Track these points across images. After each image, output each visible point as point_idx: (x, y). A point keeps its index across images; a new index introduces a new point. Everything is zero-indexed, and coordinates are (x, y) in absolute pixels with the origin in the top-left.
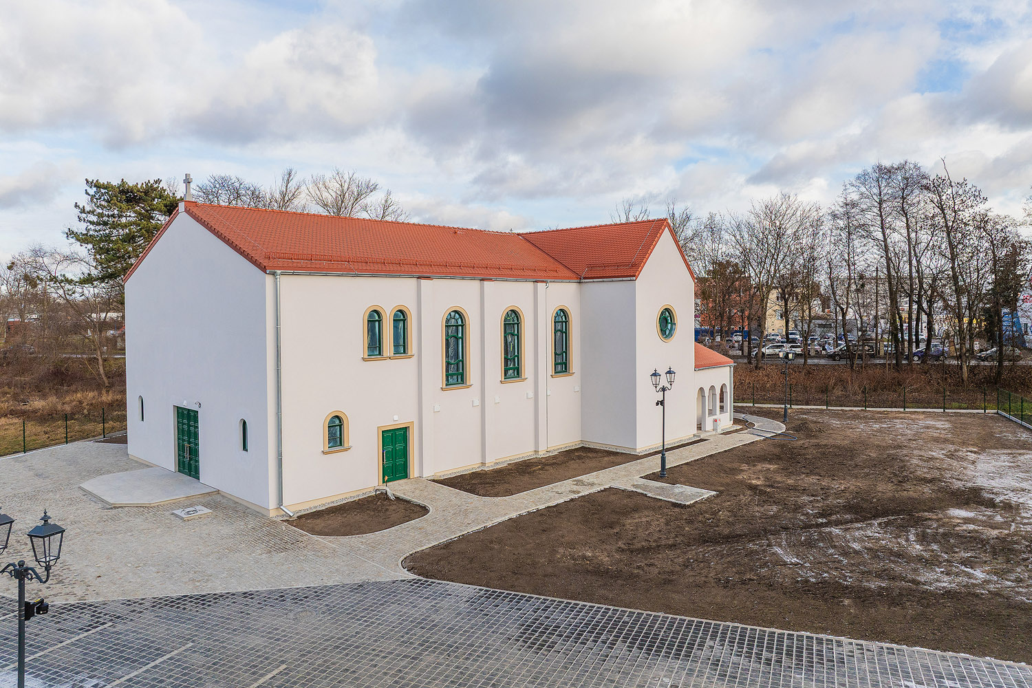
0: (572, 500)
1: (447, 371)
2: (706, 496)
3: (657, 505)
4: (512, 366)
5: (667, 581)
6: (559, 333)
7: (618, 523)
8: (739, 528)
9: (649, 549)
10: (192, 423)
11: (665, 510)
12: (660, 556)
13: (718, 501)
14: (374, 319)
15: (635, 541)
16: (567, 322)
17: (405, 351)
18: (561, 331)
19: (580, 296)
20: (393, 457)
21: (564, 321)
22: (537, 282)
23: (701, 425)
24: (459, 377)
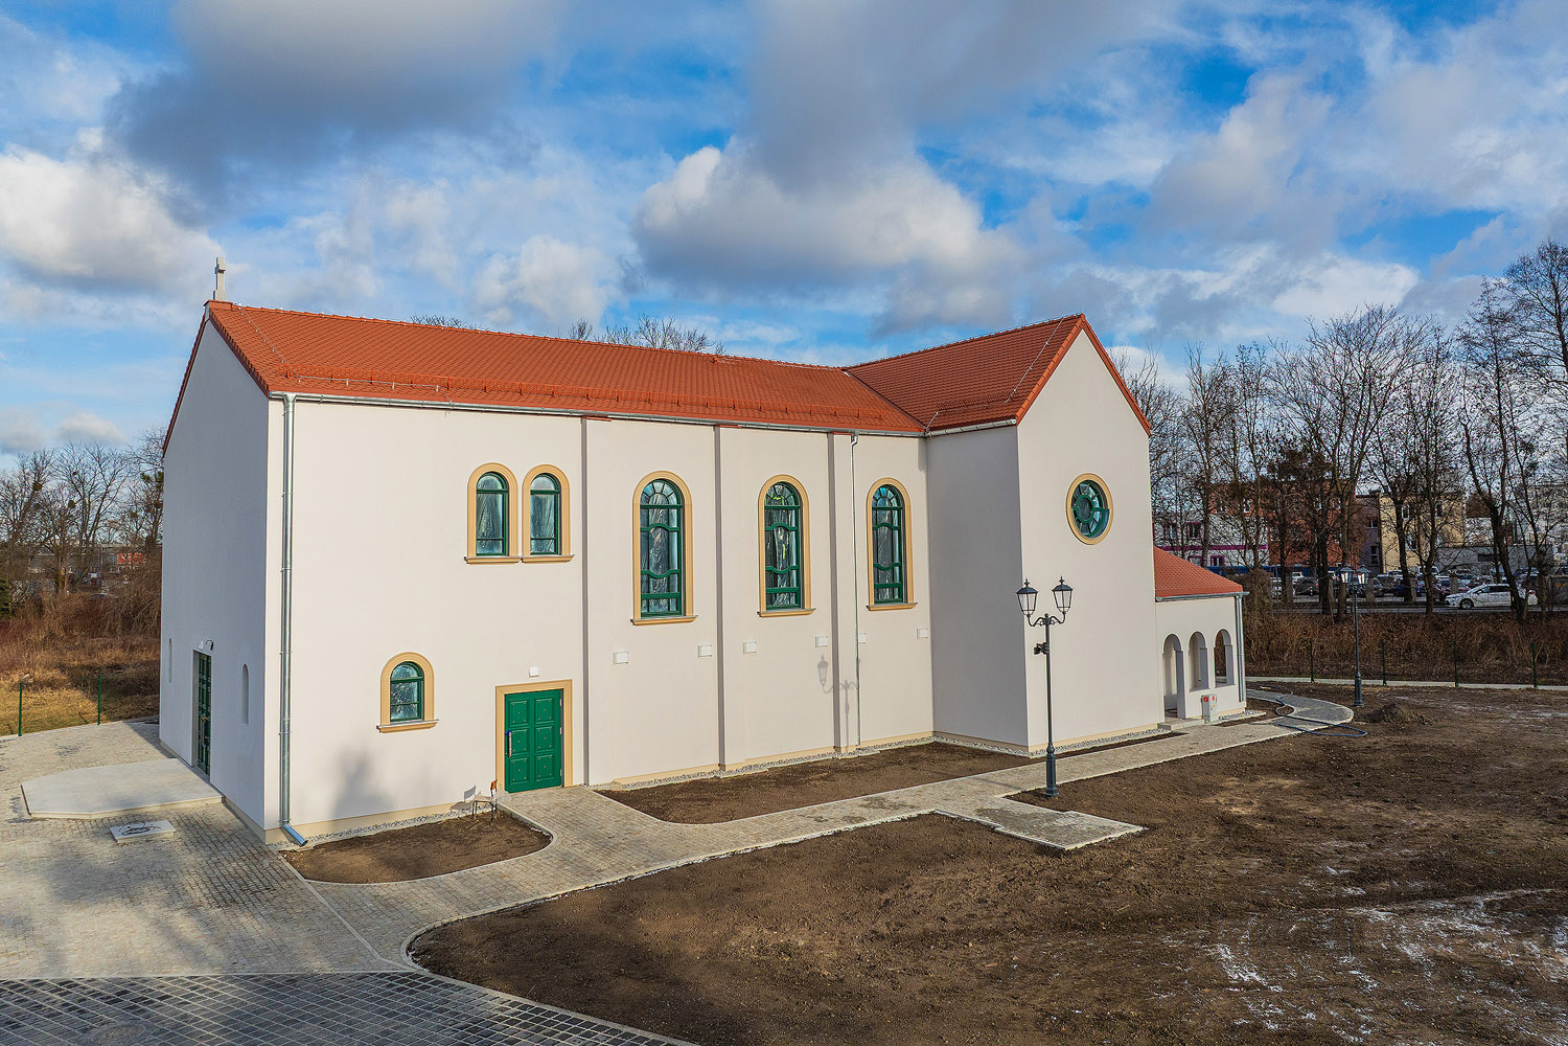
1: (645, 589)
2: (1116, 835)
3: (1004, 848)
4: (785, 586)
5: (929, 1009)
6: (883, 530)
7: (901, 881)
8: (1156, 902)
9: (936, 937)
10: (207, 679)
11: (1016, 860)
12: (951, 954)
13: (1140, 843)
14: (492, 492)
16: (901, 509)
17: (557, 550)
18: (891, 528)
19: (926, 462)
20: (528, 745)
21: (895, 509)
22: (832, 432)
23: (1173, 709)
24: (673, 602)
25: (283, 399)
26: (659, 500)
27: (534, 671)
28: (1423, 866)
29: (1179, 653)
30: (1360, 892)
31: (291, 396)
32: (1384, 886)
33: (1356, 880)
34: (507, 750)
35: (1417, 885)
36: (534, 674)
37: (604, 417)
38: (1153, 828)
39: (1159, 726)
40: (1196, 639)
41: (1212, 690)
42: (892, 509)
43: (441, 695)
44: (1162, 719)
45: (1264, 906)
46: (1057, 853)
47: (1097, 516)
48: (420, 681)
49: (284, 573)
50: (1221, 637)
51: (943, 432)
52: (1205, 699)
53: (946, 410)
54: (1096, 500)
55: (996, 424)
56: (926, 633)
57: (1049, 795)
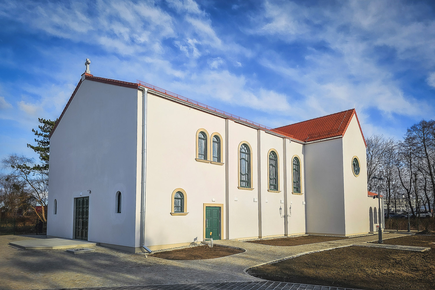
1: (241, 178)
4: (272, 183)
6: (295, 171)
10: (85, 206)
14: (202, 137)
16: (298, 165)
17: (218, 161)
20: (211, 225)
22: (285, 138)
23: (371, 229)
24: (246, 184)
26: (244, 151)
27: (214, 200)
29: (372, 213)
34: (206, 226)
37: (232, 120)
39: (369, 233)
47: (356, 169)
48: (181, 199)
53: (311, 137)
55: (335, 138)
57: (379, 242)
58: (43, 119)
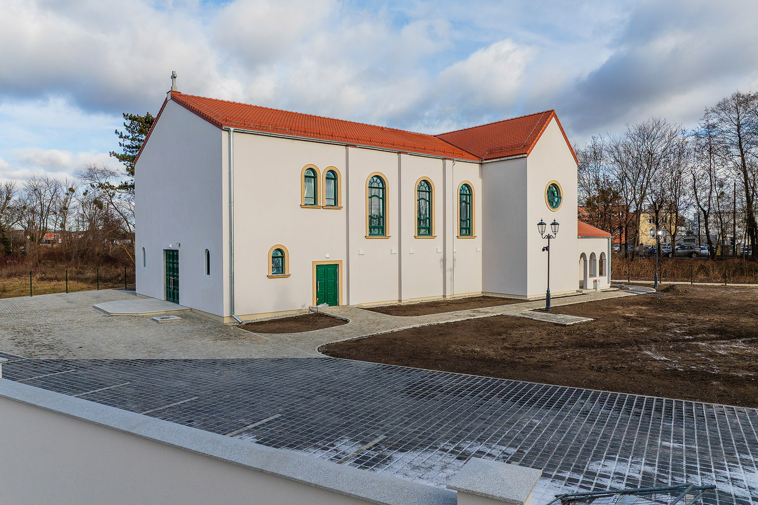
0: (468, 320)
1: (370, 223)
2: (584, 321)
3: (540, 324)
4: (425, 226)
5: (545, 366)
6: (464, 204)
7: (506, 333)
8: (612, 339)
9: (531, 349)
10: (175, 261)
11: (548, 327)
12: (541, 353)
13: (595, 323)
14: (311, 175)
15: (519, 344)
16: (470, 195)
17: (336, 203)
18: (466, 202)
19: (482, 175)
20: (325, 287)
21: (468, 195)
22: (445, 159)
23: (583, 285)
24: (380, 230)
25: (228, 131)
26: (376, 185)
27: (328, 256)
28: (712, 330)
29: (585, 261)
30: (691, 337)
31: (232, 129)
32: (700, 336)
33: (690, 334)
34: (317, 289)
35: (713, 336)
36: (327, 258)
37: (355, 146)
38: (597, 319)
39: (577, 291)
40: (593, 255)
41: (598, 277)
42: (467, 195)
43: (292, 264)
44: (578, 289)
45: (655, 341)
46: (565, 325)
47: (556, 199)
48: (283, 257)
49: (230, 207)
50: (602, 255)
51: (491, 161)
52: (595, 281)
53: (491, 152)
54: (556, 192)
55: (517, 157)
56: (480, 249)
57: (547, 310)
58: (129, 115)
